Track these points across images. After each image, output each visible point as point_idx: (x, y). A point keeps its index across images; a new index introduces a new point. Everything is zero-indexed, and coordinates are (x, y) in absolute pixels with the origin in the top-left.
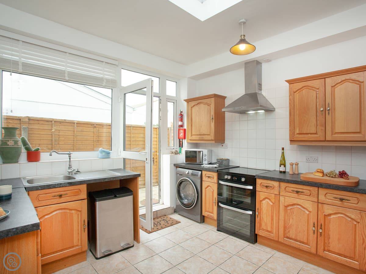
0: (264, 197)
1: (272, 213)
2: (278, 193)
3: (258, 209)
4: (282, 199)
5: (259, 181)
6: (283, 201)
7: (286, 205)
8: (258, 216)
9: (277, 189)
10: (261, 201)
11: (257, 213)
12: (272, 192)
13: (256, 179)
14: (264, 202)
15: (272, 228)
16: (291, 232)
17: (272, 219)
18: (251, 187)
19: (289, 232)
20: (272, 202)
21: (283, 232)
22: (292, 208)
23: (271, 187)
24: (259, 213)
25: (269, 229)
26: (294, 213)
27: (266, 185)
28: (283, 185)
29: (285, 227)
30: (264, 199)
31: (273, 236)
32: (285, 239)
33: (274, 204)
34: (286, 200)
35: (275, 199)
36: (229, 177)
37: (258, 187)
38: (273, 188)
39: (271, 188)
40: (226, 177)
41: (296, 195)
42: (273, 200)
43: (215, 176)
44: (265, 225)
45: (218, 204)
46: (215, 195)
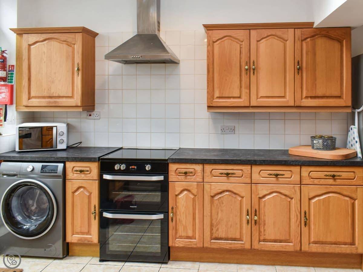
0: (182, 189)
1: (194, 209)
2: (201, 180)
3: (172, 208)
4: (207, 186)
5: (172, 167)
6: (209, 190)
7: (212, 195)
8: (172, 220)
9: (199, 174)
10: (177, 195)
11: (171, 215)
12: (193, 179)
13: (168, 164)
14: (181, 196)
15: (194, 231)
16: (220, 230)
17: (194, 219)
18: (161, 178)
19: (217, 230)
20: (193, 194)
21: (209, 233)
22: (220, 197)
23: (191, 173)
24: (175, 214)
25: (190, 234)
26: (223, 203)
27: (184, 170)
28: (208, 168)
29: (212, 225)
30: (181, 192)
31: (196, 242)
32: (212, 241)
33: (195, 196)
34: (213, 187)
35: (197, 188)
36: (123, 167)
37: (172, 175)
38: (194, 173)
39: (191, 175)
40: (117, 167)
41: (224, 179)
42: (195, 191)
43: (94, 167)
44: (184, 230)
45: (101, 214)
46: (95, 201)
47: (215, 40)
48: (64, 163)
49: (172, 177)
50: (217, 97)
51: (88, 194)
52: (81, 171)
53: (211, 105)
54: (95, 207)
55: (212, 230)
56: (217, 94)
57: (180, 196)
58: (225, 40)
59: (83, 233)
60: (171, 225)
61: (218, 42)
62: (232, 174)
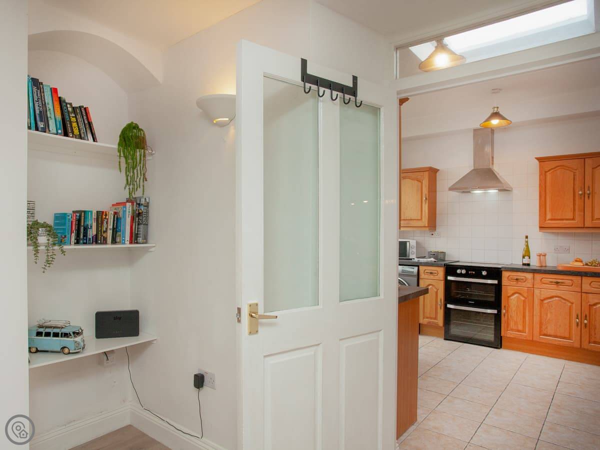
0: (513, 292)
1: (524, 309)
2: (531, 286)
3: (505, 307)
4: (537, 292)
5: (505, 275)
6: (539, 294)
7: (542, 298)
8: (505, 315)
9: (530, 281)
10: (509, 297)
11: (503, 311)
12: (523, 285)
13: (501, 271)
15: (524, 326)
16: (549, 328)
17: (524, 317)
18: (496, 282)
19: (547, 328)
20: (524, 297)
21: (538, 330)
22: (550, 302)
23: (522, 279)
24: (507, 311)
25: (520, 328)
26: (552, 306)
27: (516, 277)
28: (538, 276)
29: (541, 324)
30: (513, 294)
31: (525, 335)
32: (541, 336)
33: (526, 298)
34: (542, 293)
35: (528, 292)
36: (464, 272)
37: (505, 280)
38: (526, 280)
39: (522, 281)
40: (459, 271)
41: (554, 286)
42: (525, 295)
43: (441, 271)
44: (515, 324)
45: (446, 306)
46: (441, 295)
47: (547, 169)
48: (418, 266)
49: (505, 282)
50: (549, 219)
51: (435, 290)
52: (431, 273)
53: (543, 226)
54: (441, 300)
55: (541, 327)
56: (549, 216)
57: (512, 298)
58: (557, 170)
59: (431, 318)
60: (503, 319)
61: (550, 172)
62: (562, 283)
